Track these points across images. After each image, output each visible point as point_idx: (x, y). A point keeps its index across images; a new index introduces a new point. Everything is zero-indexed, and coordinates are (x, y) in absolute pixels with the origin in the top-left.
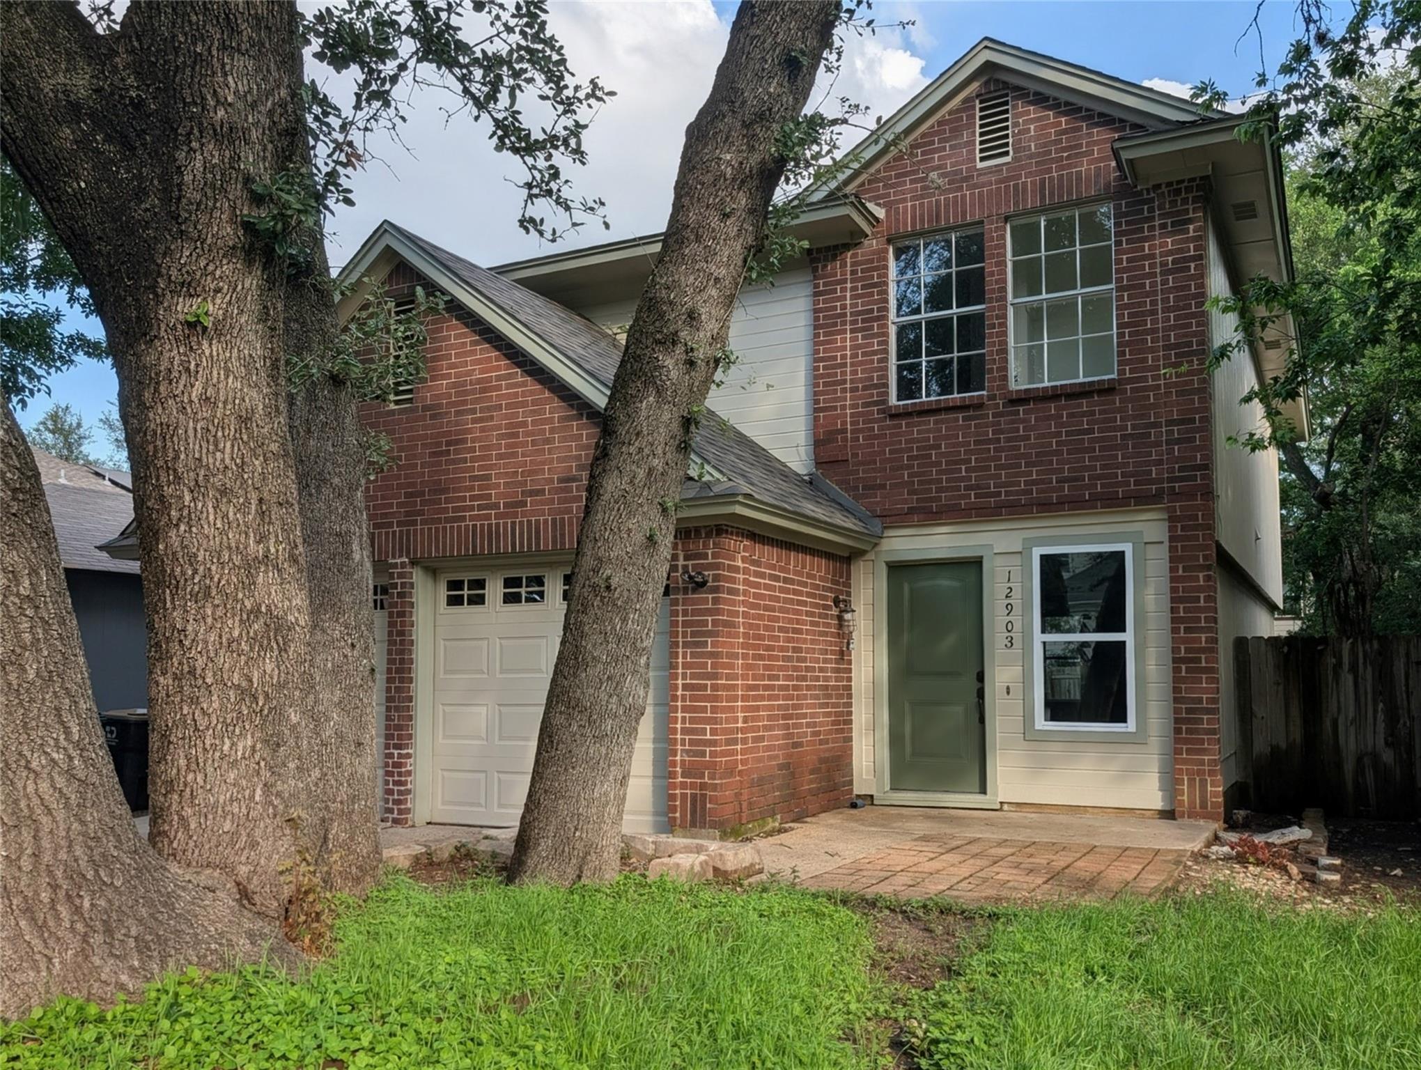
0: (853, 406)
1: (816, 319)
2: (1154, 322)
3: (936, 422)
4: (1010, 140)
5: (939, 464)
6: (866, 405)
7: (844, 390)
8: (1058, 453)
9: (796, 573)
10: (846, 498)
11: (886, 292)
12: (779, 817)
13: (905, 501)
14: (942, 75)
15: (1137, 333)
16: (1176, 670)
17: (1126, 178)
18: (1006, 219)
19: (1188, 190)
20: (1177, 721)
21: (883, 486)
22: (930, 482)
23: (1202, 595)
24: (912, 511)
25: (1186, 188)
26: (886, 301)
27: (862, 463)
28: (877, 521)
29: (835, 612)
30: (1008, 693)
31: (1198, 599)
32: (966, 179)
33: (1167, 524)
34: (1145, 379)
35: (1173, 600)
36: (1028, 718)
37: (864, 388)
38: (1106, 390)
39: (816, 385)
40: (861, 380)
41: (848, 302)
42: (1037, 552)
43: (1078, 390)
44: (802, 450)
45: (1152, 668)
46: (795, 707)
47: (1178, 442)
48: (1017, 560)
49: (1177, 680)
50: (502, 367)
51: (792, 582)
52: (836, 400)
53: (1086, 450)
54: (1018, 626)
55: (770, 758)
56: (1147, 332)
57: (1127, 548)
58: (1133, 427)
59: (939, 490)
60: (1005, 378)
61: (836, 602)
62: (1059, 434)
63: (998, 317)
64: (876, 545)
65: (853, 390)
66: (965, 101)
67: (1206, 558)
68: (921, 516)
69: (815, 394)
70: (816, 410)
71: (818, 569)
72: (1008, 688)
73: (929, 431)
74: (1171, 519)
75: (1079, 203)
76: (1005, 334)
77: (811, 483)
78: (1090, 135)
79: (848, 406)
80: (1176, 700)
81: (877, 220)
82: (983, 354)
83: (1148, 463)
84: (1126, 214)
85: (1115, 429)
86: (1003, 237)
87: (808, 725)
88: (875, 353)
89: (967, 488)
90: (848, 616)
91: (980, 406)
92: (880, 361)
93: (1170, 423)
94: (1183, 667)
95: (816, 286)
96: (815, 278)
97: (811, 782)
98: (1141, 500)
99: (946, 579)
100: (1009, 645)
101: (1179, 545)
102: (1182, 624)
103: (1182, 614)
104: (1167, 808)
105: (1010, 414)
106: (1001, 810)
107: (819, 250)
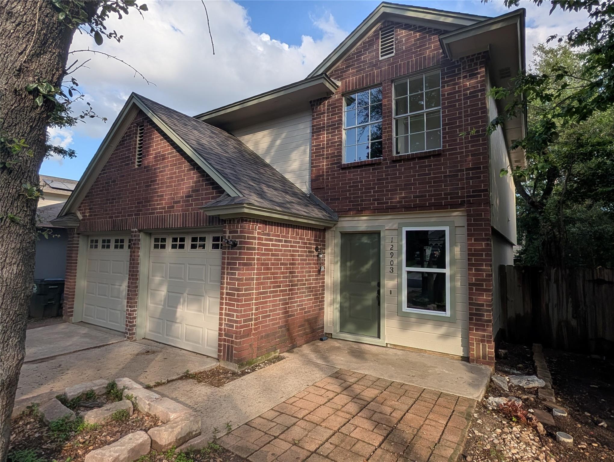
0: (327, 165)
1: (313, 129)
2: (460, 122)
3: (361, 171)
4: (394, 46)
5: (362, 189)
6: (332, 164)
7: (323, 158)
8: (414, 184)
9: (292, 238)
10: (324, 204)
11: (341, 117)
12: (278, 350)
13: (347, 206)
14: (364, 21)
15: (452, 128)
16: (471, 289)
17: (447, 57)
18: (392, 81)
19: (477, 58)
20: (471, 314)
21: (338, 199)
22: (358, 197)
23: (484, 253)
24: (350, 210)
25: (476, 58)
26: (341, 120)
27: (330, 189)
28: (336, 214)
29: (316, 253)
30: (391, 293)
31: (482, 255)
32: (375, 66)
33: (466, 218)
34: (456, 149)
35: (469, 255)
36: (399, 304)
37: (332, 157)
38: (437, 155)
39: (312, 157)
40: (330, 154)
41: (326, 122)
42: (405, 229)
43: (423, 155)
44: (307, 184)
45: (458, 284)
46: (289, 299)
47: (472, 178)
48: (395, 232)
49: (470, 294)
50: (170, 149)
51: (290, 242)
52: (320, 162)
53: (427, 183)
54: (395, 262)
55: (273, 324)
56: (457, 127)
57: (447, 229)
58: (450, 172)
59: (362, 201)
60: (391, 151)
61: (317, 249)
62: (415, 176)
63: (388, 124)
64: (335, 224)
65: (327, 158)
66: (375, 32)
67: (486, 235)
68: (354, 212)
69: (312, 160)
70: (312, 167)
71: (308, 235)
72: (391, 291)
73: (358, 175)
74: (468, 216)
75: (426, 70)
76: (391, 131)
77: (309, 197)
78: (430, 39)
79: (324, 164)
80: (470, 304)
81: (338, 86)
82: (382, 141)
83: (458, 189)
84: (447, 73)
85: (441, 173)
86: (391, 89)
87: (298, 306)
88: (336, 142)
89: (374, 200)
90: (321, 256)
91: (379, 164)
92: (338, 145)
93: (468, 169)
94: (474, 288)
95: (313, 116)
96: (313, 113)
97: (299, 331)
98: (454, 206)
99: (365, 240)
100: (391, 271)
101: (472, 228)
102: (474, 267)
103: (473, 262)
104: (466, 356)
105: (393, 167)
106: (386, 347)
107: (314, 101)
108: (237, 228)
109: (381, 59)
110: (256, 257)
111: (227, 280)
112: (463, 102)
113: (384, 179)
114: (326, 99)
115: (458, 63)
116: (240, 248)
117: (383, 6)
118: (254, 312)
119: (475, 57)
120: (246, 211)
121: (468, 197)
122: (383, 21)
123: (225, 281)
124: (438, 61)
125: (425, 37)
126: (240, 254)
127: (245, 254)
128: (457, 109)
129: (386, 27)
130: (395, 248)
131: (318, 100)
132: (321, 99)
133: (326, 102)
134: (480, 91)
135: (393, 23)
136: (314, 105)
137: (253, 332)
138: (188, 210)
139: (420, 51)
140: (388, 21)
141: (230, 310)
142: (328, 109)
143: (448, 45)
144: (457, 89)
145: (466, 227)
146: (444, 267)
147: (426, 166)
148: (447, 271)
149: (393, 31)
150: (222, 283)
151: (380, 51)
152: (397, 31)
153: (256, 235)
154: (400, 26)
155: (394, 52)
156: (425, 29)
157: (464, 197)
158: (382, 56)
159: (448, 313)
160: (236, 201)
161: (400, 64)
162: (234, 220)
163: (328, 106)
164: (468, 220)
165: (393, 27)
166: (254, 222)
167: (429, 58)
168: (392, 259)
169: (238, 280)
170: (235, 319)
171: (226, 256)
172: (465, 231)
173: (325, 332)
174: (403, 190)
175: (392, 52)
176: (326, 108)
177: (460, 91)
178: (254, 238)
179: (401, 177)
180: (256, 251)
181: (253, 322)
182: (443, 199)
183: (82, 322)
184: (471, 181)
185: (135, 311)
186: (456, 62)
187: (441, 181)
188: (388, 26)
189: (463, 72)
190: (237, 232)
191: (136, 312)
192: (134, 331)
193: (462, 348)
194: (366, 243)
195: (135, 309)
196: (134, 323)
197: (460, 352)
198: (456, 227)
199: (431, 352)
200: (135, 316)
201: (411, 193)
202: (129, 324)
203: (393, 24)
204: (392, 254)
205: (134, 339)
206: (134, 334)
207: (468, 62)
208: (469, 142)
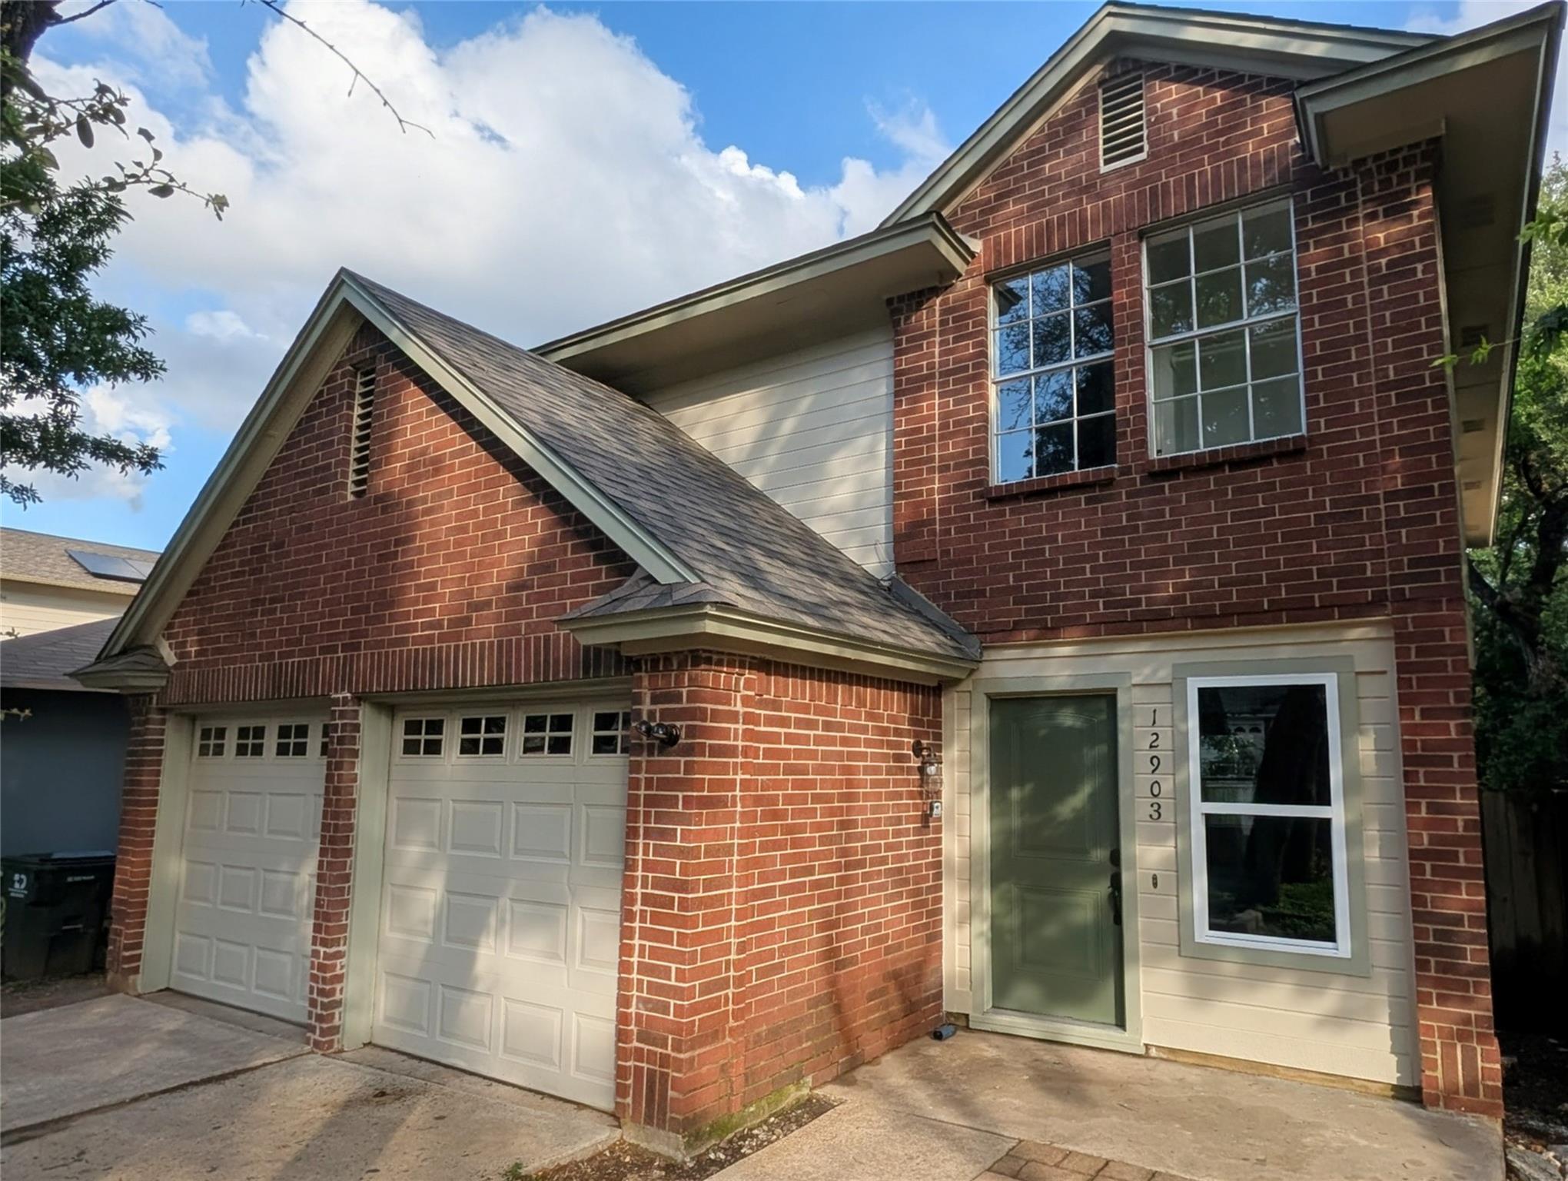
0: (942, 491)
1: (898, 384)
2: (1363, 351)
3: (1049, 507)
4: (1145, 132)
5: (1053, 562)
6: (957, 488)
7: (931, 471)
8: (1221, 544)
9: (846, 714)
10: (936, 611)
11: (984, 344)
12: (809, 1079)
13: (1009, 613)
14: (1051, 59)
15: (1335, 370)
16: (1417, 870)
17: (1312, 158)
18: (1141, 236)
19: (1407, 161)
20: (1420, 949)
21: (981, 593)
22: (1043, 587)
23: (1456, 755)
24: (1018, 626)
25: (1404, 158)
26: (985, 354)
27: (955, 563)
28: (975, 639)
29: (915, 763)
30: (1155, 885)
31: (1448, 761)
32: (1086, 189)
33: (1393, 645)
34: (1350, 434)
35: (1407, 760)
36: (1184, 920)
37: (957, 466)
38: (1293, 452)
39: (897, 465)
40: (952, 456)
41: (937, 360)
42: (1194, 685)
43: (1248, 454)
44: (882, 548)
45: (1373, 855)
46: (840, 909)
47: (1406, 522)
48: (1164, 694)
49: (1415, 884)
50: (458, 438)
51: (840, 727)
52: (920, 483)
53: (1261, 539)
54: (1167, 786)
55: (793, 994)
56: (1351, 367)
57: (1330, 681)
58: (1334, 503)
59: (1056, 597)
60: (1143, 444)
61: (917, 749)
62: (1222, 518)
63: (1131, 363)
64: (972, 671)
65: (944, 469)
66: (1084, 91)
67: (1459, 698)
68: (1032, 633)
69: (896, 476)
70: (897, 497)
71: (894, 706)
72: (1155, 878)
73: (1040, 519)
74: (1399, 638)
75: (1245, 201)
76: (1142, 385)
77: (889, 589)
78: (1258, 108)
79: (935, 488)
80: (1417, 917)
81: (973, 255)
82: (1114, 415)
83: (1361, 556)
84: (1313, 208)
85: (1306, 508)
86: (1138, 259)
87: (866, 931)
88: (970, 421)
89: (1095, 594)
90: (931, 770)
91: (1109, 483)
92: (976, 430)
93: (1391, 496)
94: (1428, 865)
95: (898, 343)
96: (897, 333)
97: (871, 1011)
98: (1353, 610)
99: (1067, 718)
100: (1155, 815)
101: (1414, 676)
102: (1424, 798)
103: (1422, 783)
104: (1408, 1083)
105: (1152, 492)
106: (1146, 1056)
107: (901, 299)
108: (679, 683)
109: (1104, 169)
110: (739, 777)
111: (646, 853)
112: (1367, 292)
113: (1123, 530)
114: (935, 291)
115: (1346, 175)
116: (689, 750)
117: (1110, 14)
118: (733, 957)
119: (1400, 156)
120: (711, 627)
121: (1394, 579)
122: (1107, 60)
123: (640, 857)
124: (1284, 172)
125: (1242, 102)
126: (689, 768)
127: (705, 768)
128: (1350, 314)
129: (1117, 76)
130: (1165, 743)
131: (911, 295)
132: (921, 293)
133: (938, 301)
134: (1420, 257)
135: (1138, 64)
136: (899, 311)
137: (732, 1023)
138: (516, 630)
139: (1226, 143)
140: (1125, 60)
141: (654, 953)
142: (943, 323)
143: (1320, 117)
144: (1347, 255)
145: (1393, 675)
146: (1325, 799)
147: (1258, 489)
148: (1336, 813)
149: (1139, 87)
150: (630, 865)
151: (1101, 147)
152: (1151, 89)
153: (739, 708)
154: (1163, 72)
155: (1146, 148)
156: (1241, 78)
157: (1382, 581)
158: (1107, 162)
159: (1343, 946)
160: (679, 596)
161: (1166, 185)
162: (667, 658)
163: (943, 313)
164: (1400, 653)
165: (1139, 77)
166: (731, 664)
167: (1256, 164)
168: (1155, 777)
169: (682, 852)
170: (673, 982)
171: (642, 776)
172: (1386, 687)
173: (945, 1008)
174: (1185, 561)
175: (1140, 150)
176: (937, 318)
177: (1356, 261)
178: (733, 717)
179: (1178, 524)
180: (740, 760)
181: (730, 992)
182: (1315, 587)
183: (168, 989)
184: (1404, 531)
185: (339, 955)
186: (1341, 175)
187: (1307, 534)
188: (1124, 73)
189: (1364, 202)
190: (678, 698)
191: (344, 961)
192: (336, 1022)
193: (1394, 1058)
194: (1070, 728)
195: (341, 948)
196: (338, 996)
197: (1387, 1071)
198: (1358, 673)
199: (1292, 1073)
200: (338, 972)
201: (1214, 570)
202: (320, 999)
203: (1141, 68)
204: (1155, 761)
205: (336, 1046)
206: (335, 1030)
207: (1379, 173)
208: (1393, 413)
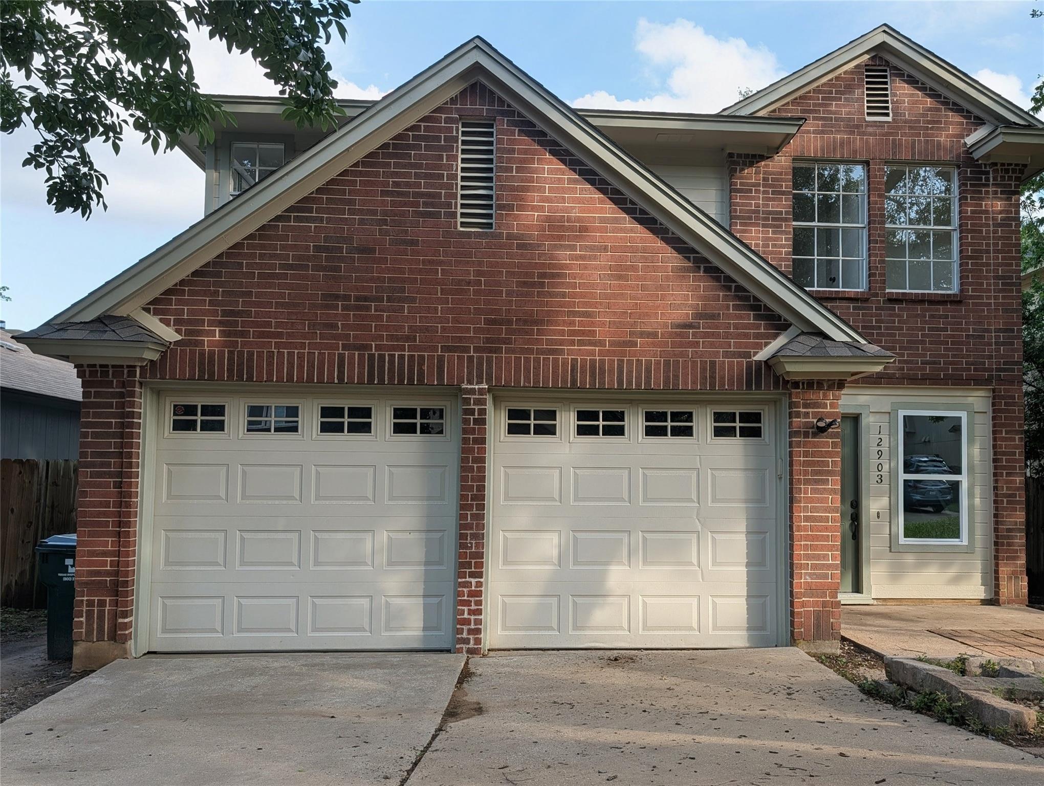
4: (890, 105)
18: (885, 164)
30: (878, 517)
32: (858, 127)
33: (991, 400)
34: (982, 297)
38: (956, 302)
42: (902, 414)
48: (885, 418)
57: (963, 415)
58: (974, 330)
72: (878, 513)
74: (995, 397)
83: (983, 357)
85: (962, 330)
93: (997, 330)
98: (978, 382)
100: (879, 481)
101: (1003, 415)
105: (889, 309)
107: (739, 156)
109: (867, 118)
112: (992, 229)
114: (762, 158)
115: (985, 168)
117: (884, 31)
121: (998, 370)
124: (958, 156)
128: (984, 239)
129: (875, 66)
130: (885, 443)
131: (747, 156)
132: (754, 156)
133: (763, 165)
134: (1013, 218)
135: (887, 63)
136: (737, 163)
139: (932, 129)
140: (881, 58)
142: (765, 179)
144: (983, 208)
145: (990, 414)
146: (959, 472)
147: (940, 317)
148: (963, 478)
149: (888, 77)
151: (866, 105)
152: (894, 82)
155: (891, 115)
157: (991, 370)
158: (868, 115)
159: (965, 540)
161: (901, 140)
163: (765, 173)
164: (993, 404)
167: (945, 146)
168: (880, 461)
172: (988, 419)
175: (887, 115)
176: (761, 175)
177: (987, 212)
179: (901, 329)
182: (964, 370)
184: (1002, 348)
186: (983, 166)
187: (962, 343)
188: (879, 65)
189: (993, 184)
190: (823, 406)
198: (975, 412)
201: (919, 355)
203: (888, 66)
204: (880, 453)
207: (1002, 173)
208: (1000, 291)
